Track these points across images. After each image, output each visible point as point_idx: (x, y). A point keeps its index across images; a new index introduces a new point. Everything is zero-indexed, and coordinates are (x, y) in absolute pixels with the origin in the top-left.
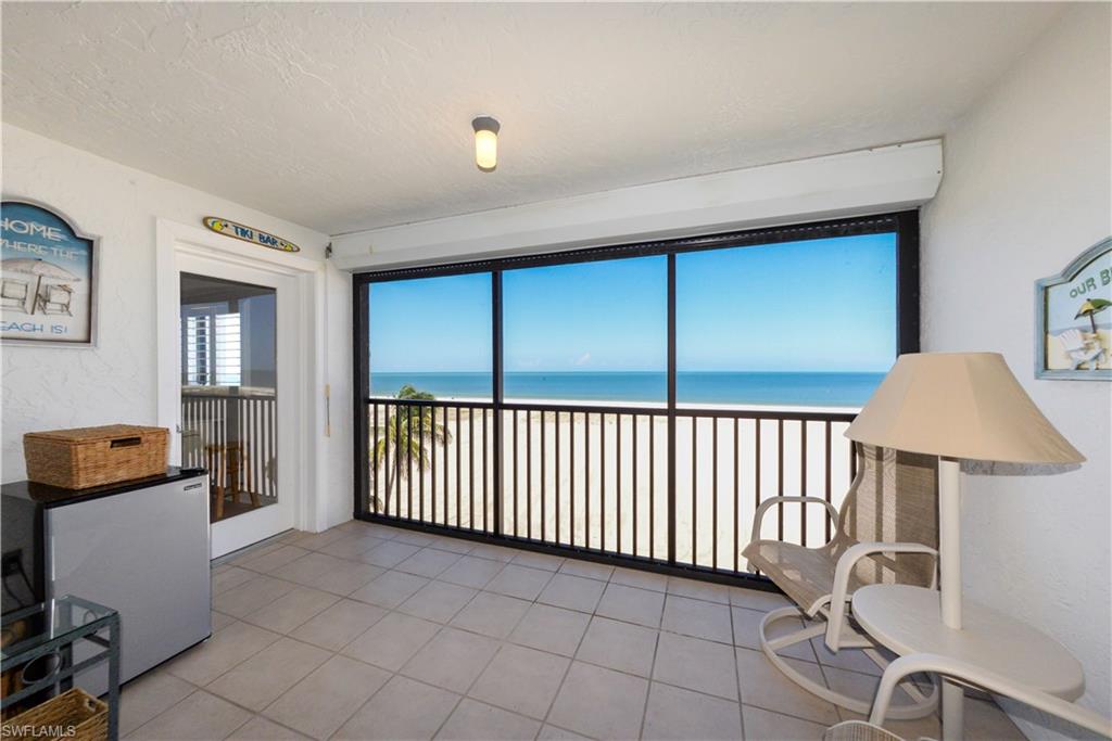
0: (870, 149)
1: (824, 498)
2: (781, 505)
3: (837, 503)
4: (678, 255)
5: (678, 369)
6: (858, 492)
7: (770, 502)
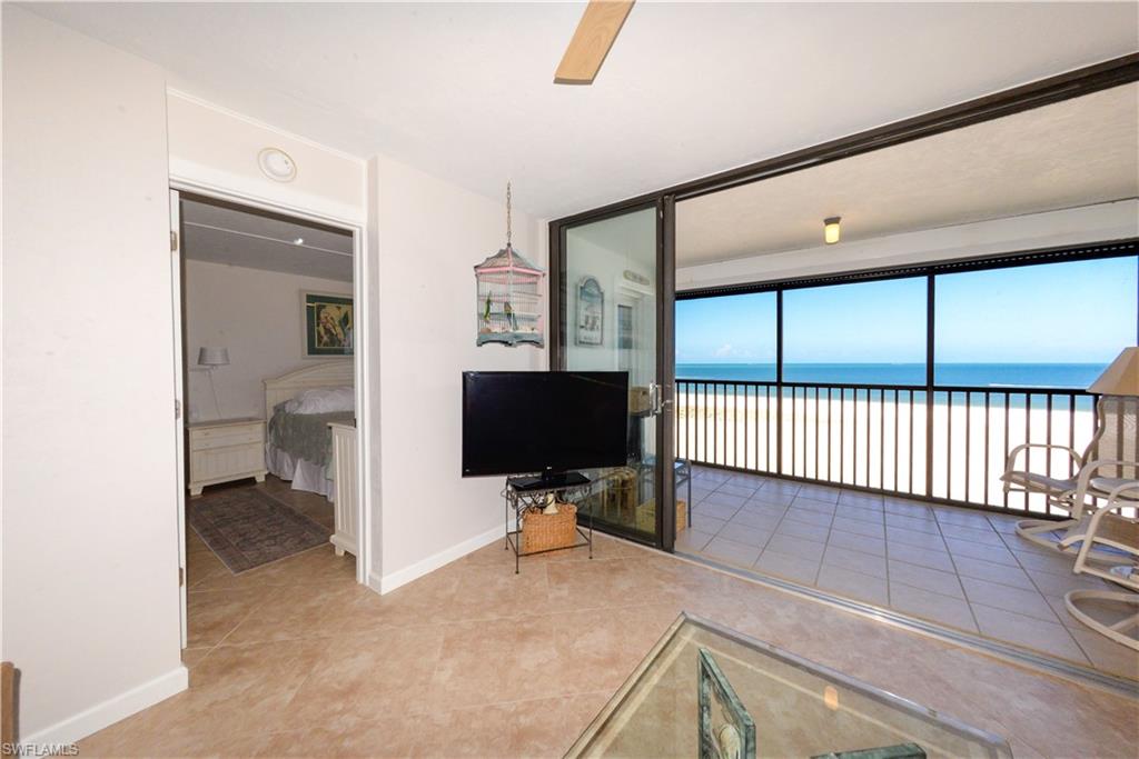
0: (1113, 202)
1: (1068, 445)
2: (1028, 450)
3: (1080, 449)
4: (937, 277)
5: (936, 361)
6: (1100, 441)
7: (1017, 450)
